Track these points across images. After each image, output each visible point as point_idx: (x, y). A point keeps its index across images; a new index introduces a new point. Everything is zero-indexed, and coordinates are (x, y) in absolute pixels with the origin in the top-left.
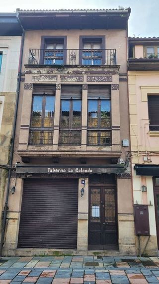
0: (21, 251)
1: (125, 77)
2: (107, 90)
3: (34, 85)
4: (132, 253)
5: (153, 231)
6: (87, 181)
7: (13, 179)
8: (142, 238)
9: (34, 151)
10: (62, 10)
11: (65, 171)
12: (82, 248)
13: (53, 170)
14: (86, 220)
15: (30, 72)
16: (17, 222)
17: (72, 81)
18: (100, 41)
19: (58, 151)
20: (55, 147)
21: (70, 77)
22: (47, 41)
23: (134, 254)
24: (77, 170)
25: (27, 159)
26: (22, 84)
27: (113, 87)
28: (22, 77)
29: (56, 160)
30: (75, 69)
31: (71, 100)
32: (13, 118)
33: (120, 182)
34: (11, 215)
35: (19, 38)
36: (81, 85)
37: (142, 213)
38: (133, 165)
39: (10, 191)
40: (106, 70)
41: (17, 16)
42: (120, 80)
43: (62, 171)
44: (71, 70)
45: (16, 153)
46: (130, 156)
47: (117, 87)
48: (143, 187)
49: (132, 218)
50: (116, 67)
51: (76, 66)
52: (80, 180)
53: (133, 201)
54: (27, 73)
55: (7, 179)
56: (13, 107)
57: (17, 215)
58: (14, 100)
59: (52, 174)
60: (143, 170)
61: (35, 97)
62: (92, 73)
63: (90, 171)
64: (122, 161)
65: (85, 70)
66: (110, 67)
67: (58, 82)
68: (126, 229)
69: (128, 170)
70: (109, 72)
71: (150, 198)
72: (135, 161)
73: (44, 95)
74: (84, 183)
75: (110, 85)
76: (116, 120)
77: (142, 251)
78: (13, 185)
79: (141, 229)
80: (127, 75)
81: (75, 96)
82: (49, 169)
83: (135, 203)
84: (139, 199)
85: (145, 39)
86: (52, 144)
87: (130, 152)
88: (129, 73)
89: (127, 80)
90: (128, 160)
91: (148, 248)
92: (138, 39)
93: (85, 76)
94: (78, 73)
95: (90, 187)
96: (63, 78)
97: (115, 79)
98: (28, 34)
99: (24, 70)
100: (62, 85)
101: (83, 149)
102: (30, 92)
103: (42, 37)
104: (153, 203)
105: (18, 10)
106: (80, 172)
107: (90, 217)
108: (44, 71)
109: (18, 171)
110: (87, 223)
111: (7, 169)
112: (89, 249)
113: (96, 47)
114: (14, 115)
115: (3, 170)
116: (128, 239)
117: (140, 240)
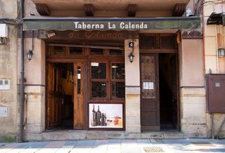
0: (48, 135)
4: (202, 135)
6: (137, 43)
7: (29, 41)
8: (216, 116)
11: (102, 26)
12: (133, 130)
13: (84, 26)
14: (136, 95)
23: (205, 136)
24: (122, 26)
33: (185, 44)
37: (218, 85)
38: (206, 19)
39: (26, 55)
43: (97, 26)
46: (202, 5)
48: (220, 49)
49: (203, 92)
52: (127, 42)
53: (204, 70)
55: (20, 40)
57: (39, 90)
59: (82, 31)
63: (142, 26)
64: (189, 12)
72: (208, 12)
74: (133, 47)
77: (216, 133)
78: (29, 47)
82: (76, 23)
83: (207, 72)
90: (199, 10)
91: (224, 128)
106: (127, 27)
107: (143, 93)
109: (34, 27)
110: (138, 99)
112: (142, 131)
115: (12, 27)
116: (196, 118)
117: (212, 118)
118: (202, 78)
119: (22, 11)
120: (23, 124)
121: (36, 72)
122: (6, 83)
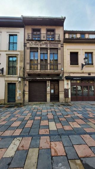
0: (30, 103)
1: (62, 45)
2: (56, 50)
3: (30, 48)
4: (63, 102)
5: (70, 96)
6: (49, 82)
7: (25, 81)
8: (66, 98)
9: (32, 72)
10: (39, 17)
12: (48, 102)
13: (39, 78)
15: (28, 43)
16: (28, 95)
17: (44, 46)
18: (53, 31)
19: (40, 72)
20: (39, 71)
21: (43, 45)
22: (34, 30)
24: (46, 78)
25: (29, 75)
26: (26, 47)
27: (58, 49)
28: (26, 45)
29: (39, 75)
30: (45, 42)
31: (44, 54)
32: (23, 60)
33: (60, 82)
34: (26, 93)
35: (23, 29)
36: (47, 48)
37: (67, 91)
38: (65, 77)
39: (25, 85)
40: (56, 42)
41: (22, 19)
42: (61, 46)
43: (41, 78)
44: (43, 42)
45: (25, 72)
47: (60, 49)
48: (67, 83)
49: (64, 93)
50: (60, 41)
51: (45, 40)
52: (47, 82)
53: (64, 88)
54: (27, 43)
55: (23, 81)
56: (23, 56)
57: (28, 93)
58: (23, 54)
59: (38, 79)
60: (68, 78)
61: (31, 53)
62: (51, 43)
63: (50, 78)
64: (61, 75)
65: (48, 42)
66: (58, 41)
67: (39, 47)
68: (62, 96)
69: (63, 78)
70: (57, 43)
71: (69, 86)
72: (65, 75)
73: (34, 52)
75: (58, 48)
76: (59, 61)
77: (66, 102)
78: (25, 83)
79: (66, 96)
80: (63, 44)
81: (45, 52)
84: (66, 87)
85: (69, 31)
86: (38, 70)
87: (64, 72)
88: (64, 44)
89: (63, 46)
90: (63, 75)
91: (68, 101)
92: (67, 31)
93: (49, 44)
94: (46, 43)
95: (50, 84)
96: (41, 45)
97: (59, 46)
98: (26, 27)
99: (26, 42)
100: (40, 48)
101: (48, 71)
102: (29, 51)
103: (32, 28)
104: (70, 88)
105: (22, 16)
107: (51, 93)
108: (34, 42)
109: (27, 79)
110: (50, 95)
111: (23, 78)
112: (51, 102)
113: (52, 33)
114: (24, 59)
115: (22, 78)
116: (62, 99)
117: (65, 99)
118: (64, 90)
119: (24, 75)
120: (24, 100)
121: (27, 89)
122: (20, 91)
